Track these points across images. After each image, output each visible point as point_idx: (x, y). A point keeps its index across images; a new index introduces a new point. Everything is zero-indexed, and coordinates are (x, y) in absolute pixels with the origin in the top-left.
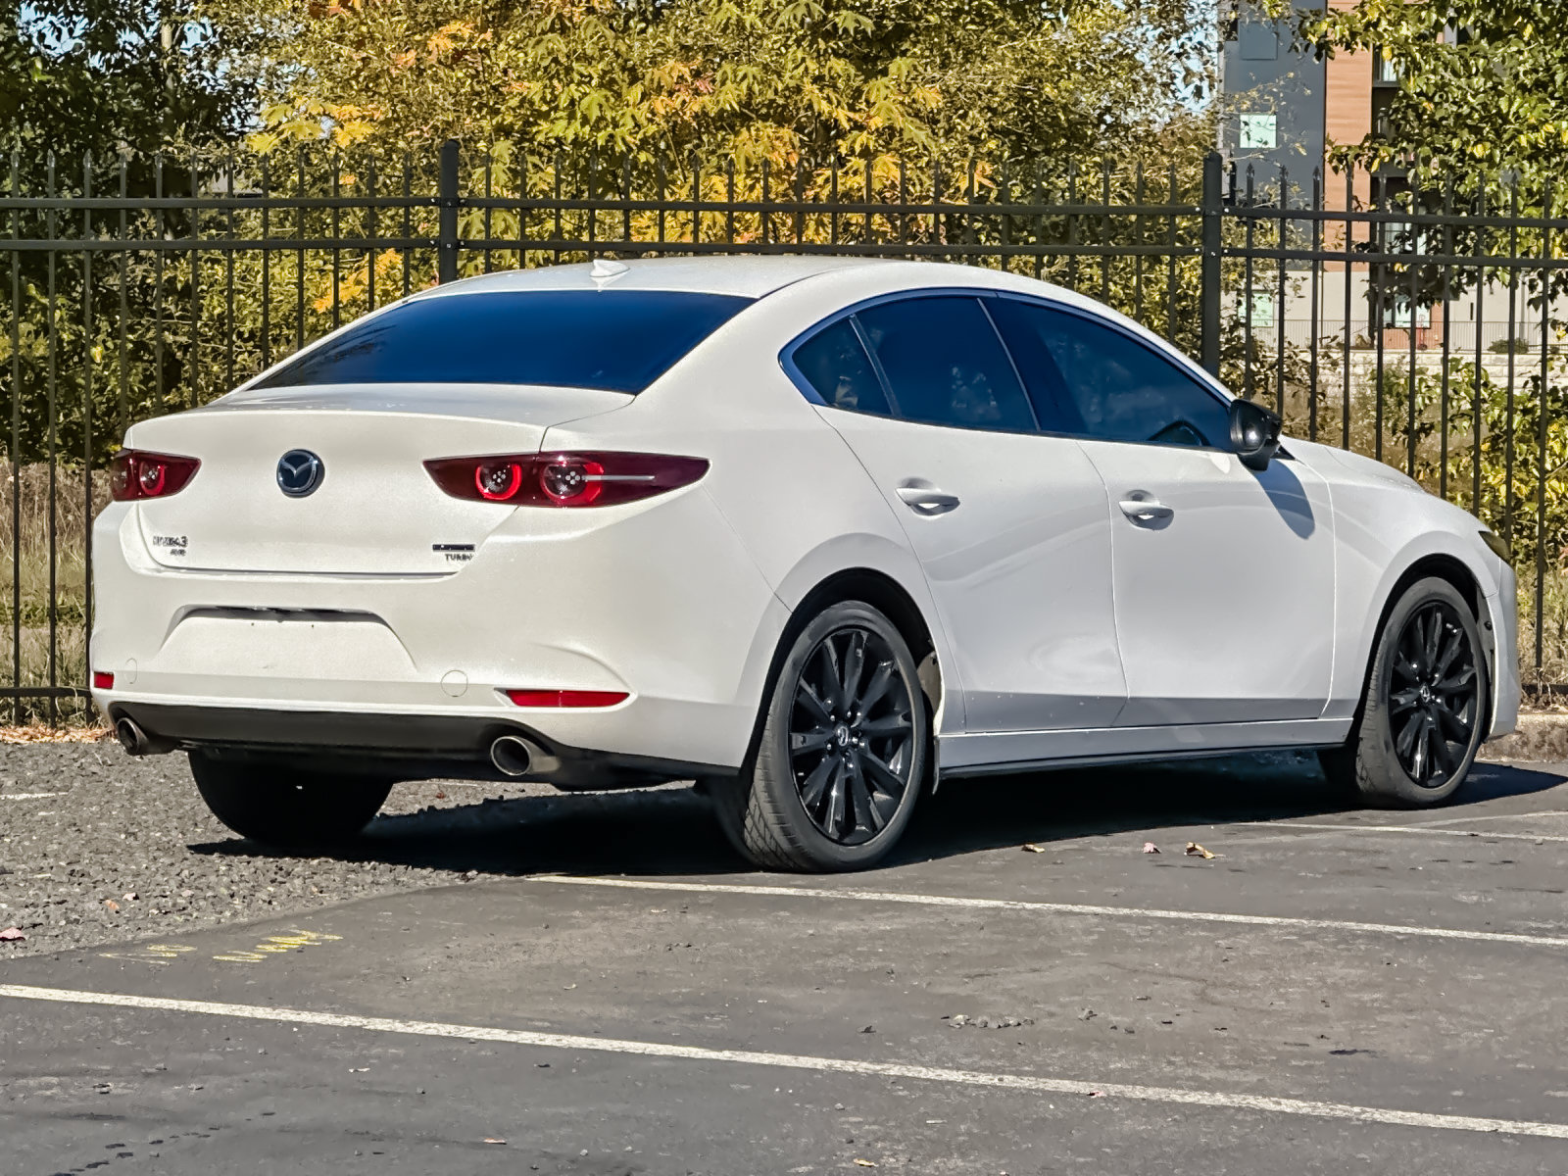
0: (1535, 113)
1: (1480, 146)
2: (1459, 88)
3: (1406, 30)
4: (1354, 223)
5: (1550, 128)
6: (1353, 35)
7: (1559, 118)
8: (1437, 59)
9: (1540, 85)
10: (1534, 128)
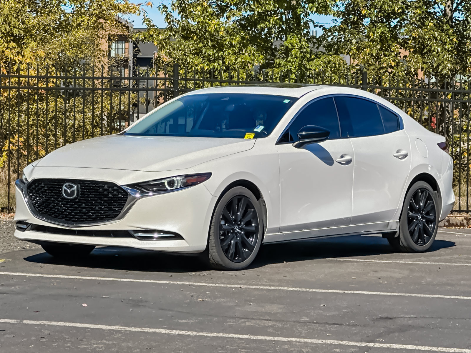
0: (197, 61)
1: (181, 70)
2: (175, 54)
3: (161, 37)
4: (149, 92)
5: (202, 65)
6: (145, 38)
7: (203, 63)
8: (170, 45)
9: (197, 54)
10: (196, 65)
